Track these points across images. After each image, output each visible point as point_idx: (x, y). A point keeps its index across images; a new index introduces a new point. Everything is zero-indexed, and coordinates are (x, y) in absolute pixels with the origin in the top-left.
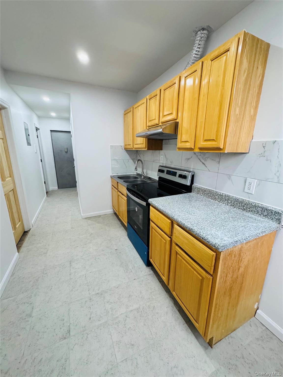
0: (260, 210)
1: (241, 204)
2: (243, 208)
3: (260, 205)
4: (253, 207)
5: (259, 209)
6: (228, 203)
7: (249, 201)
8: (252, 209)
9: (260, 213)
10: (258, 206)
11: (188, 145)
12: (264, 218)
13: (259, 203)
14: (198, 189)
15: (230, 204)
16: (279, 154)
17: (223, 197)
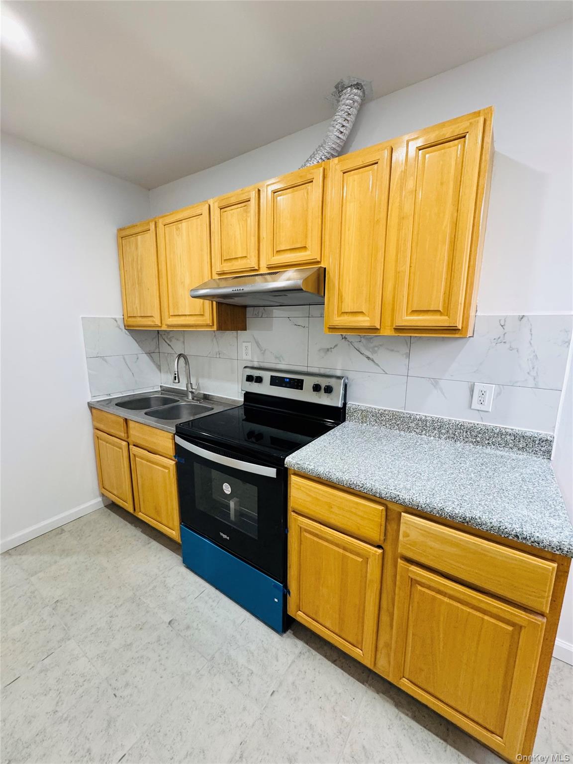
0: (512, 440)
1: (471, 433)
2: (475, 440)
3: (510, 431)
4: (496, 436)
5: (509, 437)
6: (440, 433)
7: (485, 426)
8: (494, 440)
9: (510, 445)
10: (507, 433)
11: (364, 321)
12: (520, 452)
13: (506, 427)
14: (363, 413)
15: (445, 436)
16: (531, 339)
17: (428, 423)
